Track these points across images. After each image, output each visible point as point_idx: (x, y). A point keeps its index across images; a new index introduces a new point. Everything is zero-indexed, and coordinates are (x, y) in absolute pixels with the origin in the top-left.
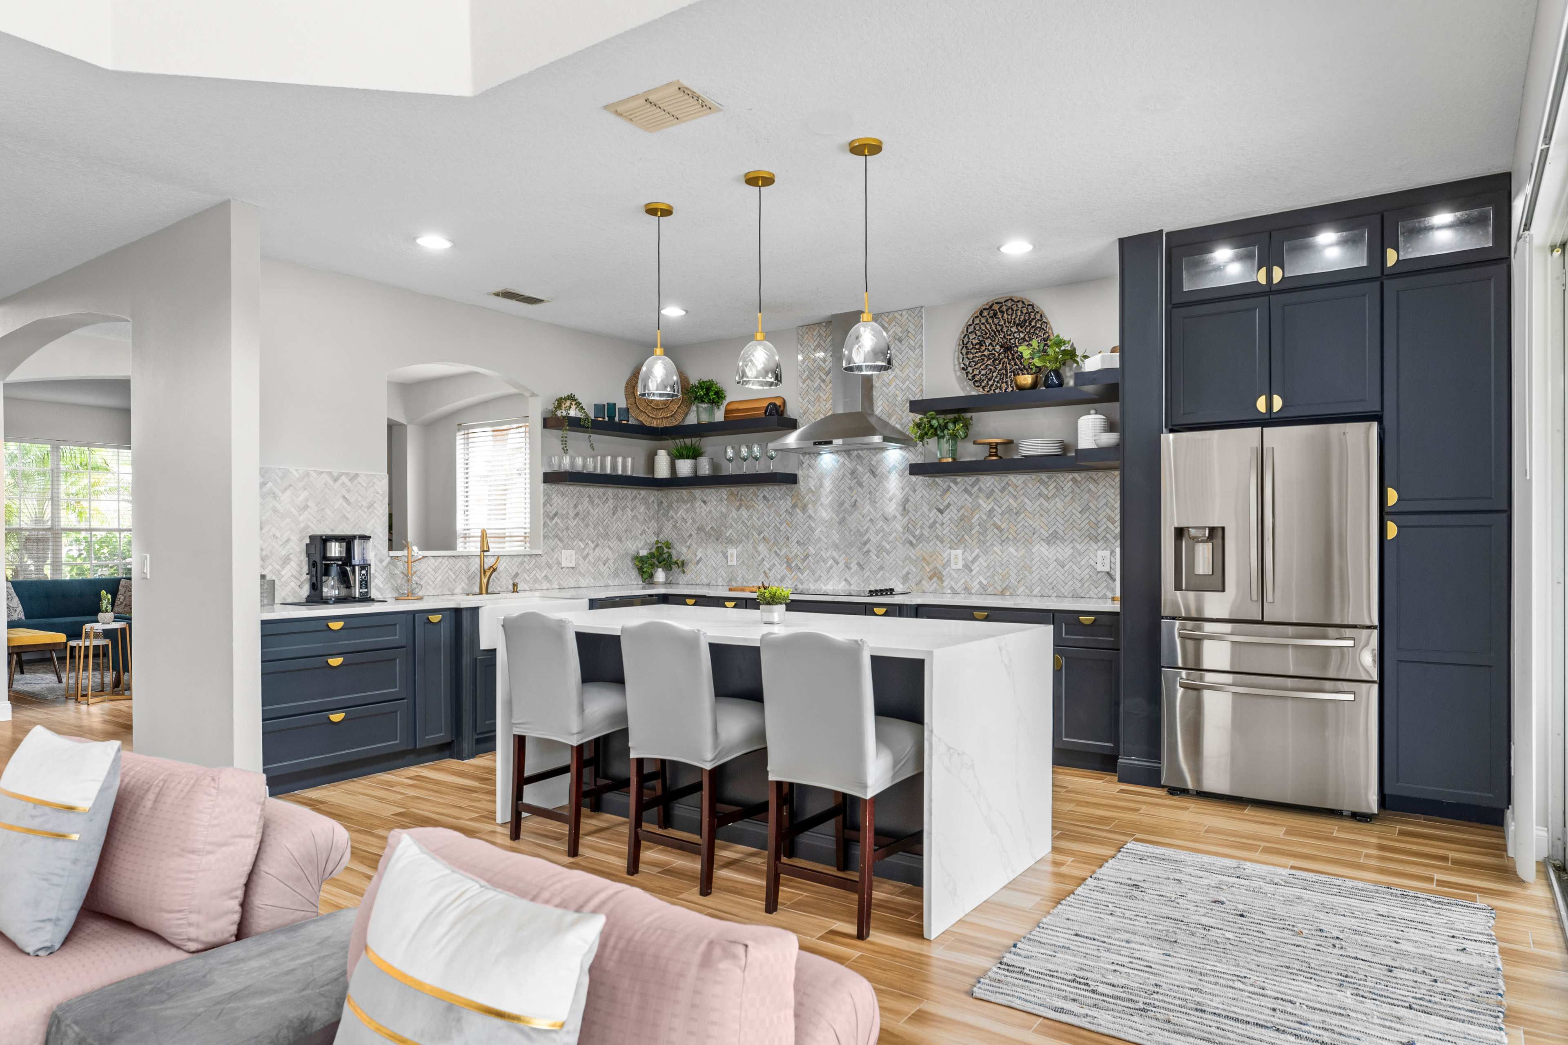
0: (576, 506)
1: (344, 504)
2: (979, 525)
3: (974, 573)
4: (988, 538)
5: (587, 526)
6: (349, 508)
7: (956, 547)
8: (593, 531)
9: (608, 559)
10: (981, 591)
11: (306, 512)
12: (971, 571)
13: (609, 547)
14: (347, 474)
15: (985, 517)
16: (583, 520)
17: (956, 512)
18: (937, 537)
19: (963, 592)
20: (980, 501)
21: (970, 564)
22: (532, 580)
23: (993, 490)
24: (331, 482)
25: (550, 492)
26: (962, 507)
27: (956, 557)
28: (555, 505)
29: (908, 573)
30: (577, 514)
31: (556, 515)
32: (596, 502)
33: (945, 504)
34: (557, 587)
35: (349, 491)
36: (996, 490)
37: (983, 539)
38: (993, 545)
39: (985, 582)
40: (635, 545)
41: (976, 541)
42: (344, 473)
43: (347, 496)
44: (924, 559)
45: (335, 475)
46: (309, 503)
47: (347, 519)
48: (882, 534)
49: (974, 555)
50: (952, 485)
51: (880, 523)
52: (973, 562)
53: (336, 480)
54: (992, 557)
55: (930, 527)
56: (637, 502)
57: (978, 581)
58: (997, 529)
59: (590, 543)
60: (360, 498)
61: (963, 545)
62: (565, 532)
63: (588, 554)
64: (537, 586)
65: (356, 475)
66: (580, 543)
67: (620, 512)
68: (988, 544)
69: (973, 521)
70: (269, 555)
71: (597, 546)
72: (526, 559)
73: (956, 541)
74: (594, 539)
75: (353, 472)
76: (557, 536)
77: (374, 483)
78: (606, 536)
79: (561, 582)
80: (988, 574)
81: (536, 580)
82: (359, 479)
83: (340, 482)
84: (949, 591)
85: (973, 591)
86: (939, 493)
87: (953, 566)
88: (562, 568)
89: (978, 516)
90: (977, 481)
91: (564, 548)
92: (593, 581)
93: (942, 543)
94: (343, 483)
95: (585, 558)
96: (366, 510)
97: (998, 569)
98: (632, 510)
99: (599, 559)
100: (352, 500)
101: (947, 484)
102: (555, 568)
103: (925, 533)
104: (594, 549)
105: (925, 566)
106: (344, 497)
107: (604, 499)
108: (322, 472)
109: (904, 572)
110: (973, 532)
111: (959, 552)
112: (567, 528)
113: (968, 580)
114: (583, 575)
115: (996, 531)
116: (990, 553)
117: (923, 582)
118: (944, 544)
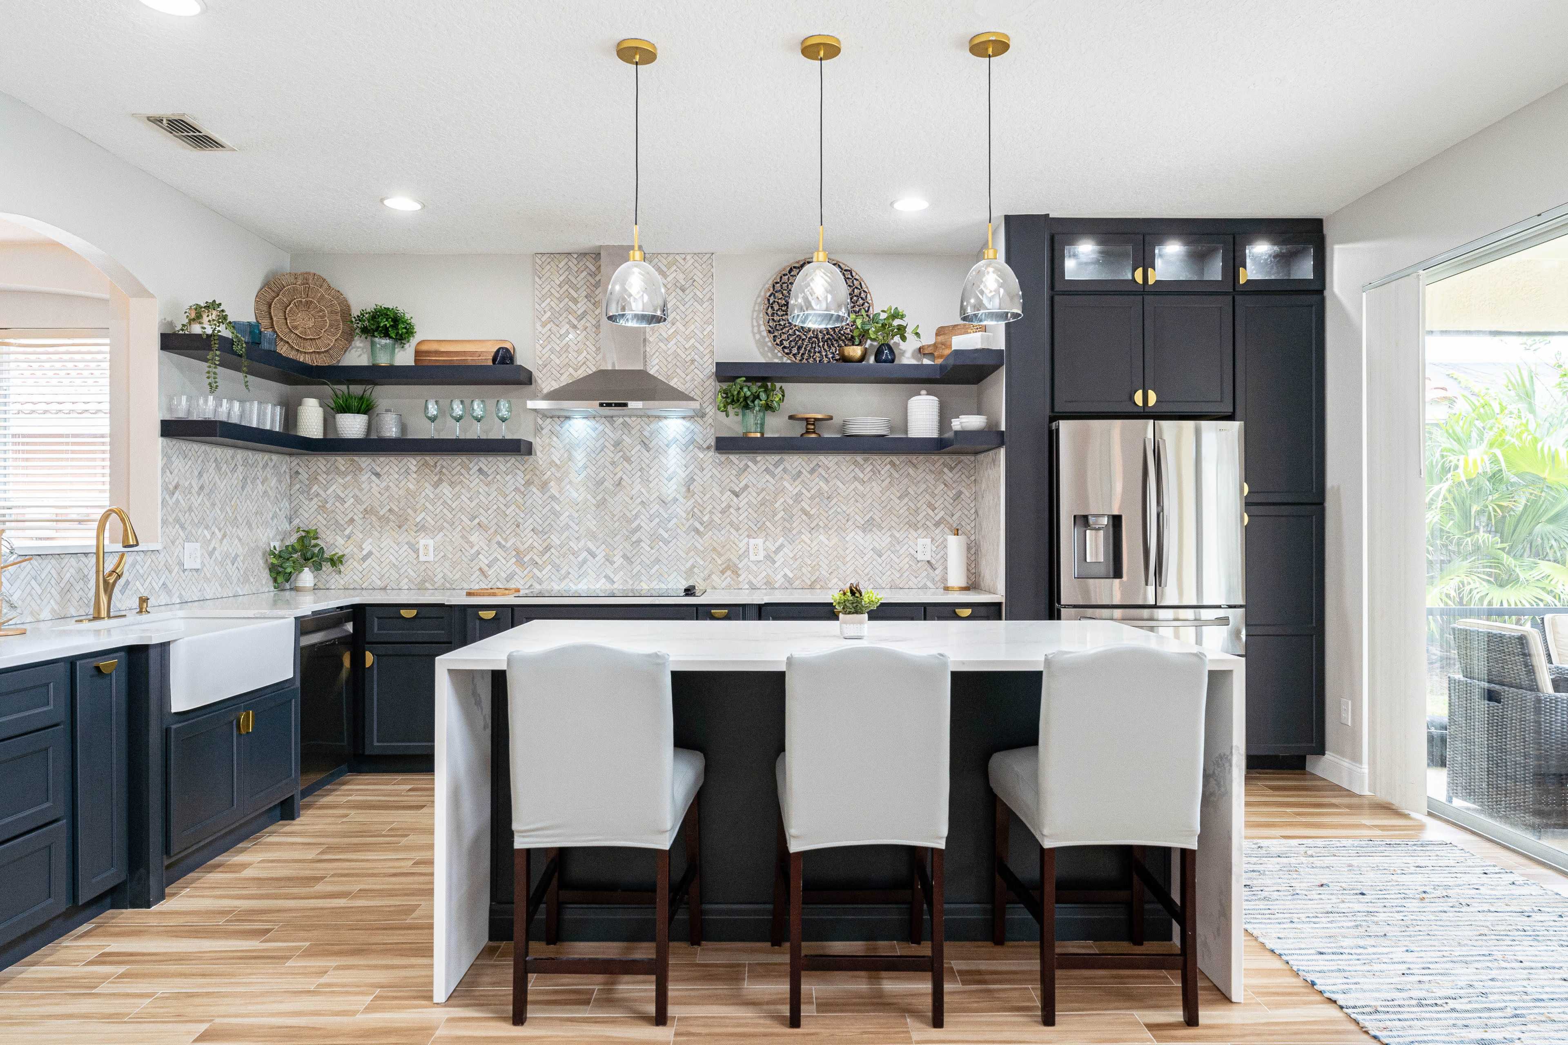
0: (200, 475)
2: (783, 510)
3: (776, 565)
4: (794, 525)
5: (213, 505)
7: (755, 536)
8: (219, 512)
9: (237, 556)
10: (787, 585)
12: (774, 562)
13: (238, 537)
15: (791, 502)
16: (209, 495)
17: (755, 495)
18: (731, 524)
19: (764, 587)
20: (786, 484)
21: (773, 555)
22: (148, 591)
23: (800, 472)
25: (169, 451)
26: (763, 490)
27: (756, 546)
28: (176, 471)
29: (693, 566)
30: (202, 488)
31: (176, 487)
32: (223, 469)
33: (742, 485)
34: (178, 601)
36: (804, 472)
37: (788, 526)
38: (800, 532)
39: (791, 575)
40: (266, 534)
41: (780, 528)
44: (714, 549)
48: (657, 520)
49: (777, 545)
50: (750, 463)
51: (655, 507)
52: (777, 552)
54: (800, 547)
55: (723, 512)
56: (269, 471)
57: (782, 573)
58: (806, 515)
59: (217, 531)
61: (764, 533)
62: (187, 514)
63: (214, 549)
66: (206, 532)
67: (249, 487)
68: (794, 532)
69: (777, 505)
71: (224, 536)
72: (138, 558)
73: (756, 529)
74: (222, 526)
76: (177, 520)
78: (234, 522)
79: (183, 593)
80: (794, 566)
81: (152, 591)
84: (747, 586)
85: (777, 586)
86: (734, 472)
87: (753, 558)
88: (184, 571)
89: (782, 500)
90: (781, 461)
91: (187, 540)
92: (219, 589)
93: (737, 531)
95: (211, 554)
97: (806, 559)
98: (263, 483)
99: (227, 555)
101: (743, 463)
102: (176, 570)
103: (716, 519)
104: (221, 541)
105: (716, 558)
107: (233, 465)
109: (688, 565)
110: (776, 519)
111: (759, 541)
112: (190, 509)
113: (771, 573)
114: (208, 580)
115: (804, 517)
116: (797, 542)
117: (713, 576)
118: (740, 532)
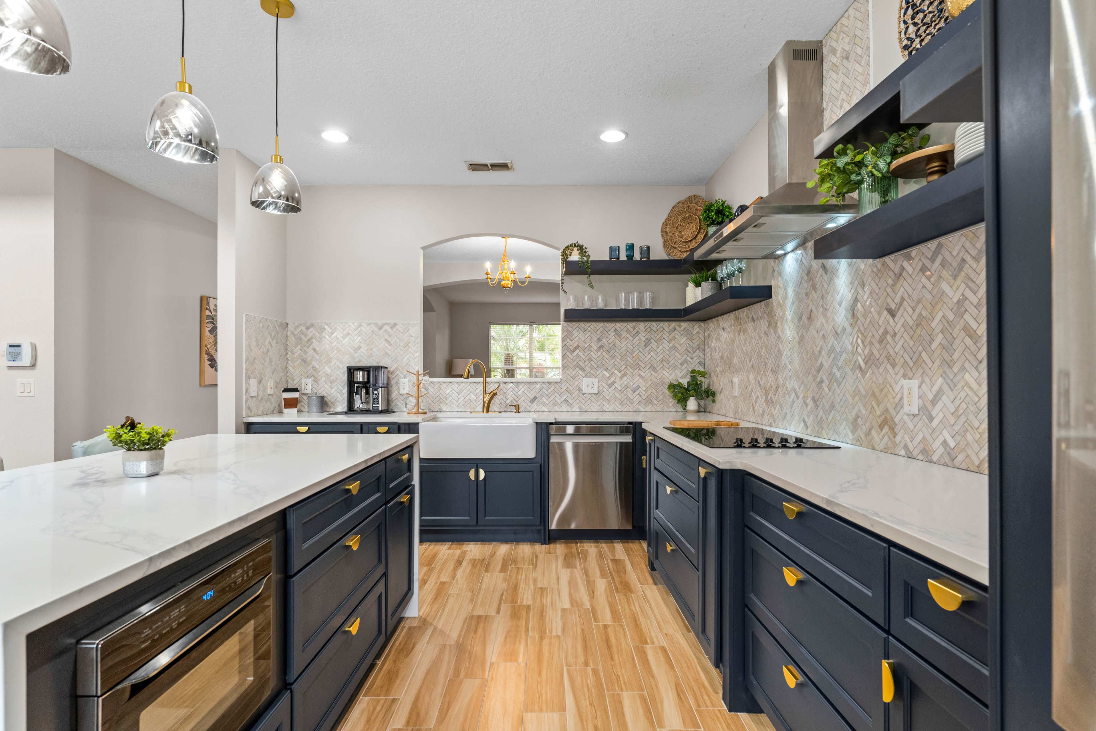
0: (599, 340)
1: (387, 345)
2: (942, 331)
3: (935, 423)
4: (955, 356)
5: (613, 357)
6: (390, 348)
7: (910, 375)
8: (619, 361)
9: (638, 387)
10: (947, 459)
11: (359, 351)
12: (931, 419)
13: (639, 375)
14: (389, 324)
15: (951, 316)
16: (608, 351)
17: (910, 311)
18: (888, 357)
19: (920, 457)
20: (945, 286)
21: (929, 406)
22: (551, 403)
23: (963, 260)
24: (377, 330)
25: (570, 329)
26: (919, 301)
27: (910, 389)
28: (576, 339)
29: (857, 416)
30: (601, 347)
31: (577, 348)
32: (623, 335)
33: (897, 300)
34: (578, 410)
35: (390, 336)
36: (968, 259)
37: (946, 356)
38: (963, 368)
39: (952, 443)
40: (674, 374)
41: (937, 363)
42: (386, 323)
43: (388, 339)
44: (874, 394)
45: (380, 325)
46: (362, 345)
47: (389, 355)
48: (833, 355)
49: (935, 388)
50: (905, 264)
51: (832, 340)
52: (934, 402)
53: (380, 328)
54: (963, 395)
55: (881, 341)
56: (676, 334)
57: (941, 439)
58: (971, 337)
59: (616, 372)
60: (398, 340)
61: (920, 371)
62: (587, 362)
63: (614, 382)
64: (556, 408)
65: (395, 324)
66: (605, 373)
67: (654, 344)
68: (956, 369)
69: (933, 325)
70: (335, 379)
71: (625, 374)
72: (544, 386)
73: (911, 364)
74: (622, 369)
75: (392, 322)
76: (578, 366)
77: (409, 329)
78: (637, 366)
79: (582, 405)
80: (957, 428)
81: (555, 403)
82: (397, 327)
83: (383, 329)
84: (903, 452)
85: (935, 458)
86: (890, 281)
87: (906, 409)
88: (584, 394)
89: (940, 315)
90: (940, 246)
91: (586, 376)
92: (619, 406)
93: (894, 367)
94: (386, 330)
95: (610, 386)
96: (402, 348)
97: (971, 417)
98: (670, 342)
99: (627, 386)
100: (392, 342)
101: (899, 263)
102: (576, 393)
103: (875, 352)
104: (622, 378)
105: (875, 406)
106: (386, 340)
107: (634, 332)
108: (370, 324)
109: (854, 414)
110: (934, 346)
111: (915, 383)
112: (590, 360)
113: (928, 437)
115: (968, 341)
116: (959, 386)
117: (873, 432)
118: (897, 369)
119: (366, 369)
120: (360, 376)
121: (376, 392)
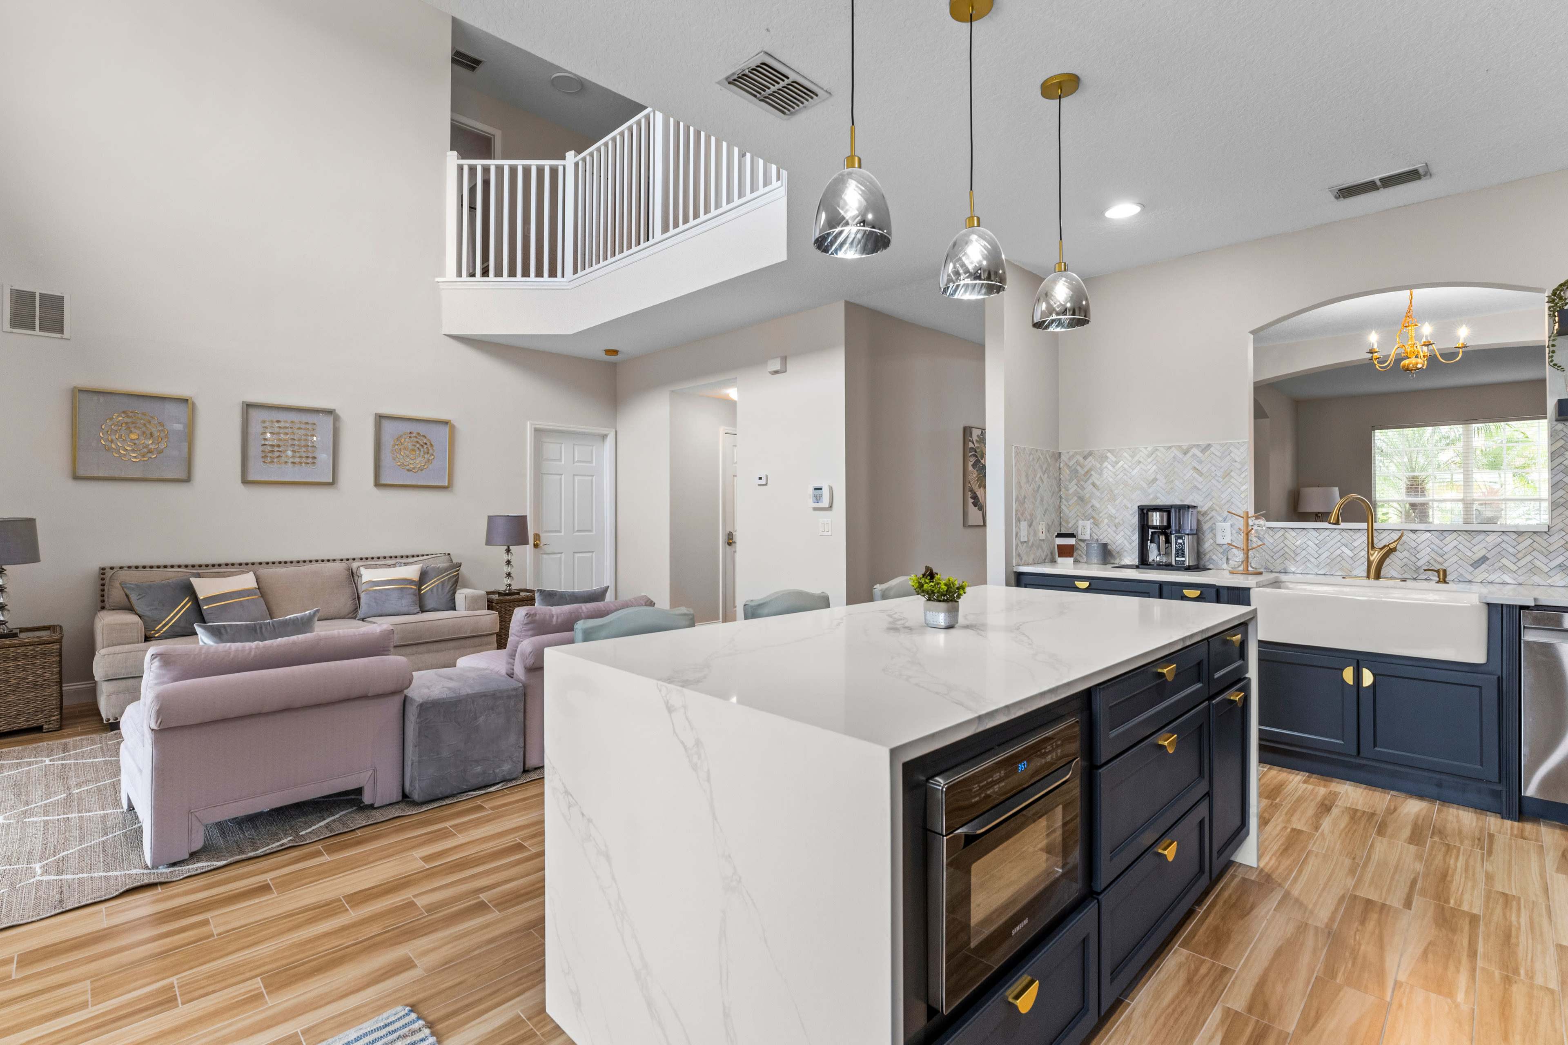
1: (1195, 475)
6: (1200, 479)
11: (1155, 485)
14: (1198, 446)
22: (1524, 570)
24: (1180, 455)
35: (1201, 462)
42: (1194, 445)
43: (1197, 467)
45: (1185, 448)
46: (1158, 477)
47: (1198, 489)
53: (1185, 453)
60: (1213, 468)
65: (1209, 446)
70: (1121, 522)
72: (1505, 538)
75: (1204, 443)
77: (1231, 452)
81: (1534, 570)
82: (1212, 449)
83: (1190, 454)
94: (1194, 455)
96: (1220, 479)
100: (1204, 471)
106: (1195, 468)
108: (1170, 447)
119: (1166, 510)
120: (1156, 519)
121: (1180, 541)
